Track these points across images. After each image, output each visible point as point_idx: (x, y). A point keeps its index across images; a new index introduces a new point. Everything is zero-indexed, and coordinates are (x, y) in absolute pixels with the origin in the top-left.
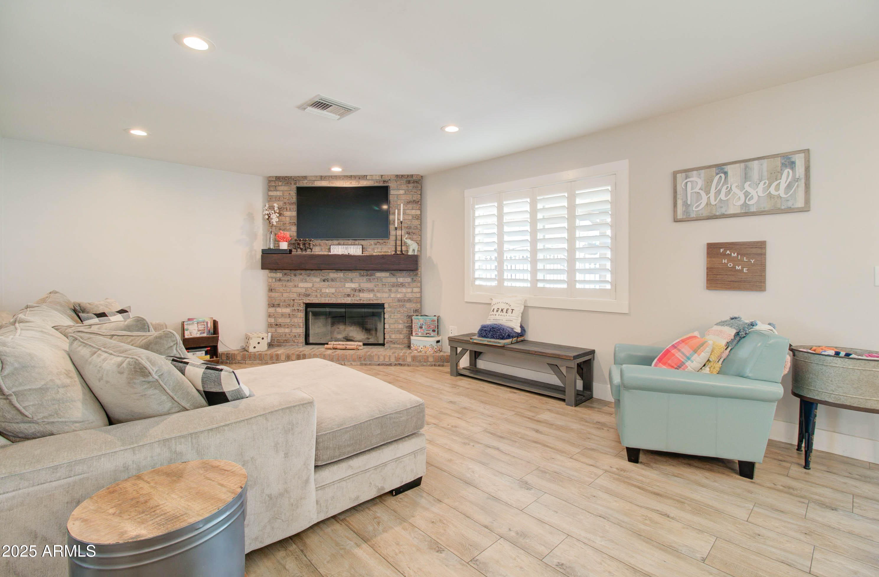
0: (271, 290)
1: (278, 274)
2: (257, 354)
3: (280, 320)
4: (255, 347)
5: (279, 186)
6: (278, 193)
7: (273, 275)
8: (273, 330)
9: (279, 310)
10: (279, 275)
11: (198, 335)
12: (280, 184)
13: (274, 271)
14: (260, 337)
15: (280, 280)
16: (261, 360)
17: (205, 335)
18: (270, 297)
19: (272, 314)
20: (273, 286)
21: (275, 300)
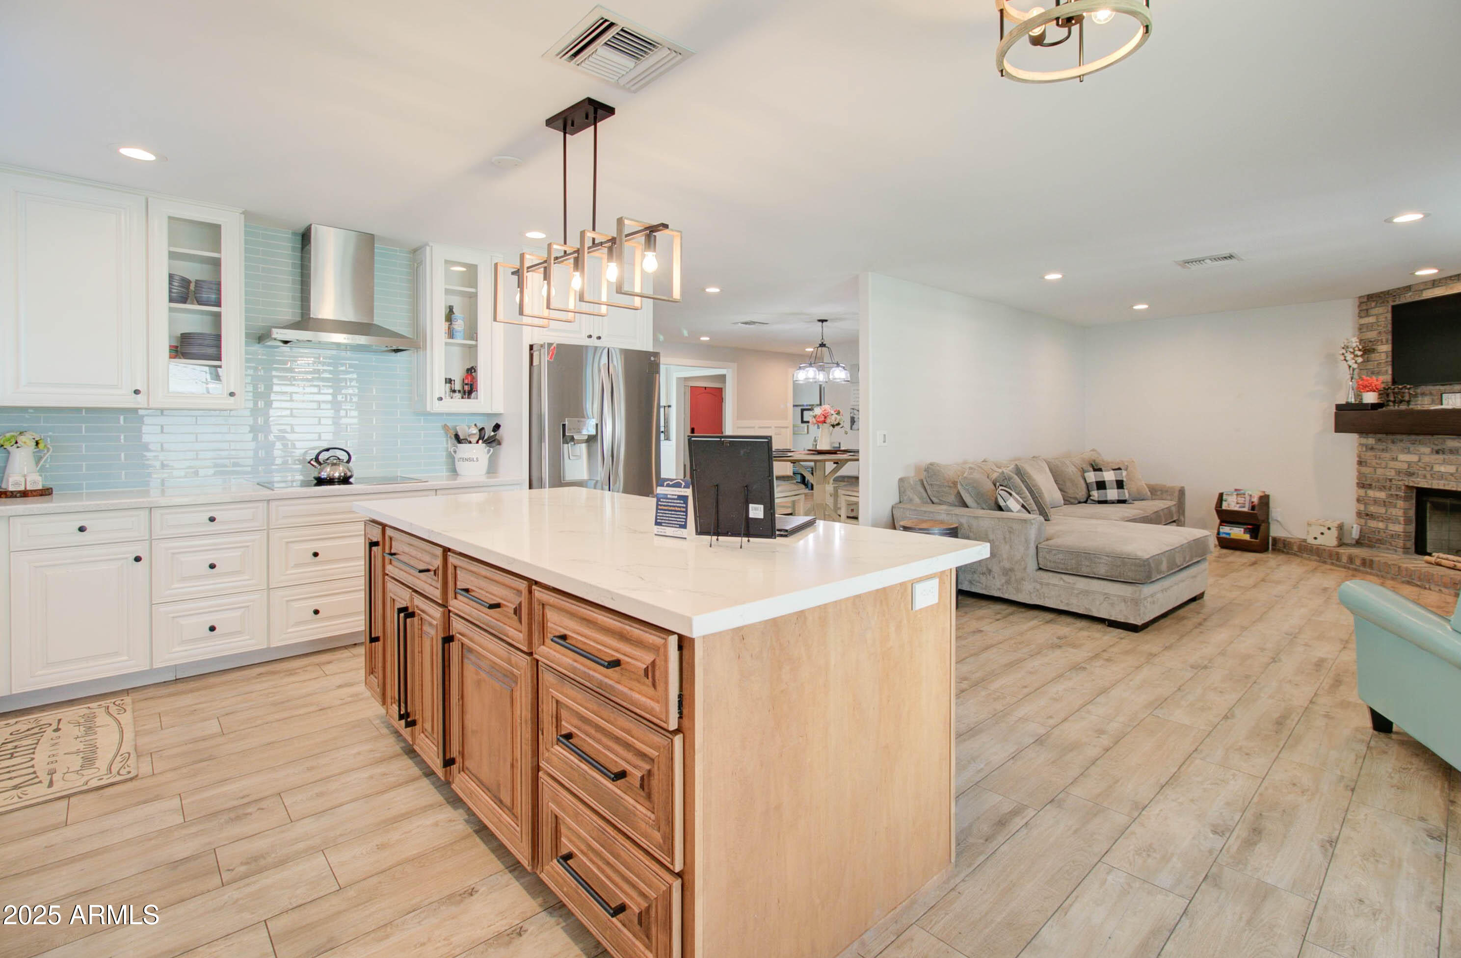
0: (1360, 463)
1: (1370, 439)
2: (1315, 547)
3: (1372, 508)
4: (1315, 538)
5: (1372, 308)
6: (1371, 320)
7: (1364, 441)
8: (1363, 521)
9: (1371, 493)
10: (1371, 441)
11: (1237, 508)
12: (1373, 304)
13: (1364, 435)
14: (1324, 526)
15: (1372, 449)
16: (1318, 556)
17: (1246, 509)
18: (1359, 472)
19: (1361, 499)
20: (1363, 456)
21: (1366, 477)
